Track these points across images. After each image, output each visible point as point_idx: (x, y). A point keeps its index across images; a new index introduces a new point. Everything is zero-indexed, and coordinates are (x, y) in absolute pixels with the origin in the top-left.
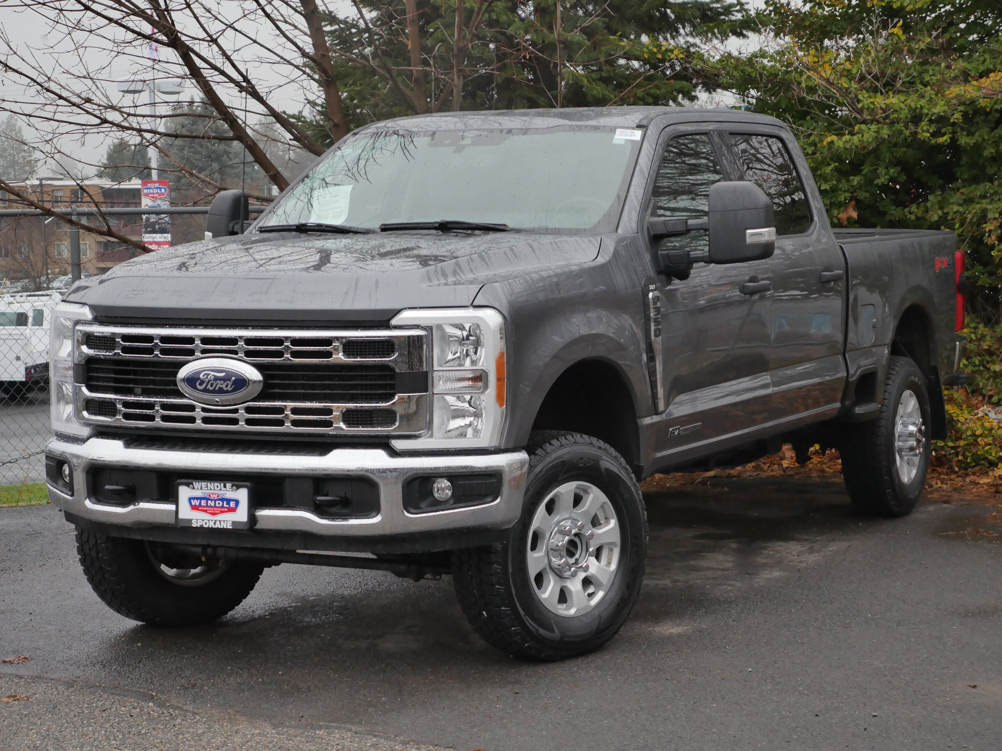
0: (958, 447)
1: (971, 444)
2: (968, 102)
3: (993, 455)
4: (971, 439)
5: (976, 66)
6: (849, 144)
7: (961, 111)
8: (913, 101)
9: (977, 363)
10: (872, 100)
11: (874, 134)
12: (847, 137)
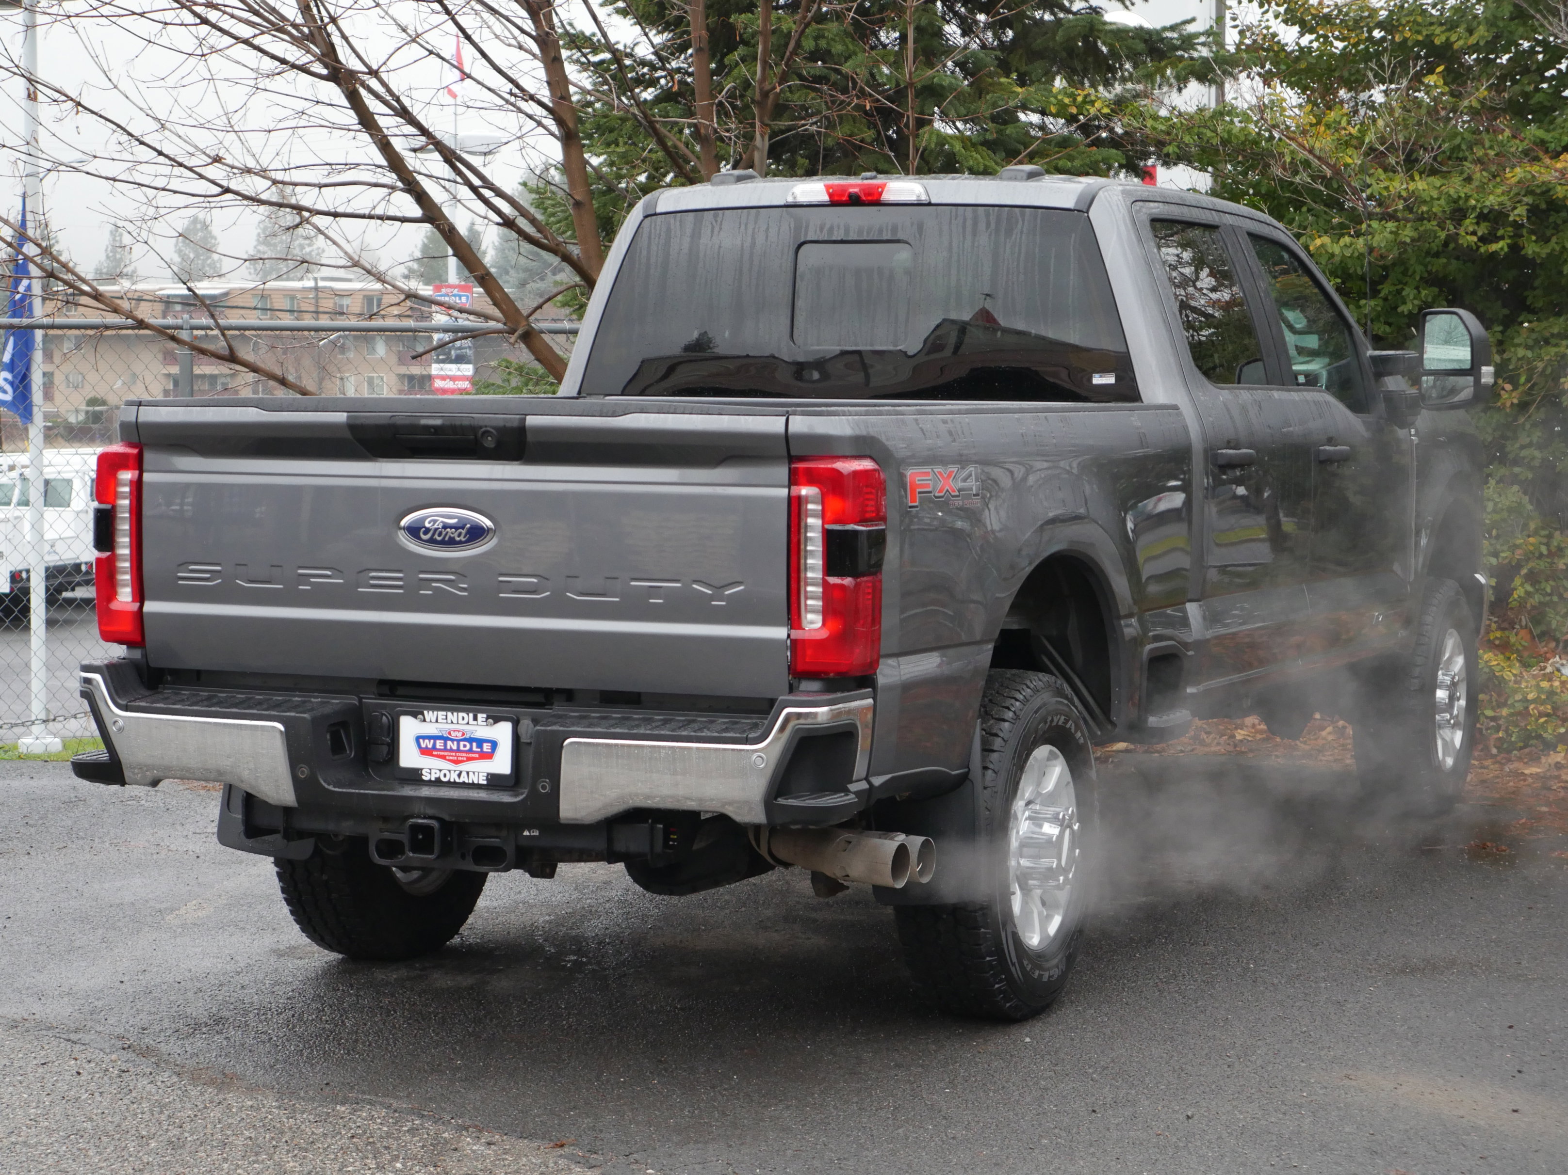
0: (1499, 718)
1: (1519, 713)
2: (1538, 191)
3: (1550, 731)
4: (1519, 707)
5: (1557, 136)
6: (1350, 250)
7: (1527, 204)
8: (1455, 186)
9: (1549, 590)
10: (1386, 184)
11: (1391, 237)
12: (1347, 239)
